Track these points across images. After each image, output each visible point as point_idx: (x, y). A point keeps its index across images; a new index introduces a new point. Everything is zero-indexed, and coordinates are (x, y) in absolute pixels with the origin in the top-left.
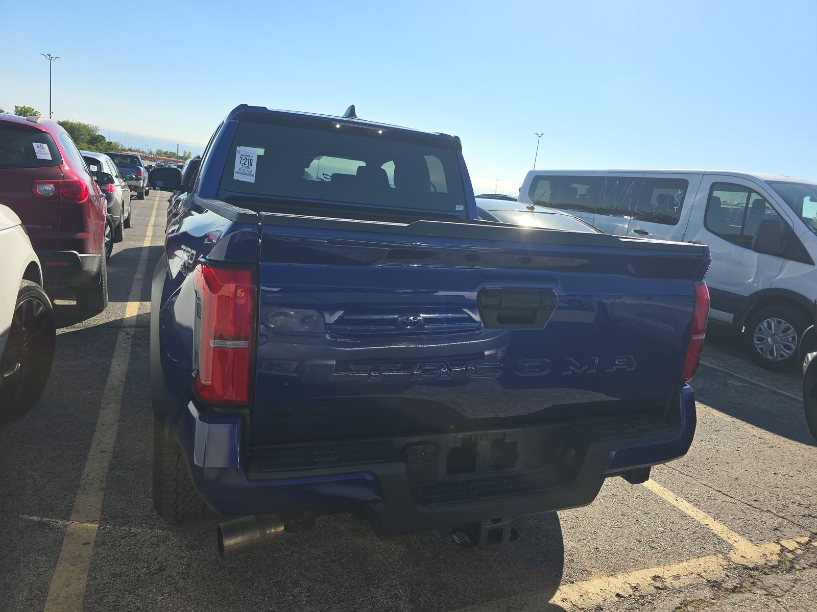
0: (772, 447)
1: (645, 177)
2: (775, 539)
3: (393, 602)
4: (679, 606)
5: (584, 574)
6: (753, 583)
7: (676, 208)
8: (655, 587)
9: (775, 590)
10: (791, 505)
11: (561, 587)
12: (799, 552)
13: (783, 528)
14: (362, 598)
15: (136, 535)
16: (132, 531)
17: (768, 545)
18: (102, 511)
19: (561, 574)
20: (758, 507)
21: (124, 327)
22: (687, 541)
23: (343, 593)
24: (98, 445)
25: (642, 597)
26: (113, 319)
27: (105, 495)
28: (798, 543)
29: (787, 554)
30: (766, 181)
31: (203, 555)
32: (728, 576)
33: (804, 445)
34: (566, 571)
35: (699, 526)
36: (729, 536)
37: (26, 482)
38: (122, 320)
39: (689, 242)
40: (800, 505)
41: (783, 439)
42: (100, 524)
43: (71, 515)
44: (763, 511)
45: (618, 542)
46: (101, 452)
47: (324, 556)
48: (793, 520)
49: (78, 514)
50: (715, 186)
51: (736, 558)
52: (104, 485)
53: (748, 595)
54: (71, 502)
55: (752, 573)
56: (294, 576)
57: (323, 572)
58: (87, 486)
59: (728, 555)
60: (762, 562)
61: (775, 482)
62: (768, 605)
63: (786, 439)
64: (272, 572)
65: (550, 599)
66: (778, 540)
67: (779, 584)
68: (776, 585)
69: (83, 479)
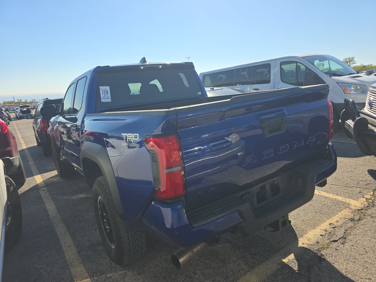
0: (340, 162)
1: (252, 66)
2: (362, 196)
3: (239, 267)
4: (345, 232)
5: (304, 232)
6: (364, 215)
7: (268, 76)
8: (332, 228)
9: (373, 215)
10: (359, 182)
11: (299, 239)
12: (373, 198)
13: (362, 191)
14: (226, 270)
15: (110, 277)
16: (107, 276)
17: (361, 199)
18: (87, 272)
19: (296, 235)
20: (349, 186)
21: (40, 188)
22: (333, 207)
23: (217, 270)
24: (65, 244)
25: (330, 233)
26: (32, 186)
27: (84, 265)
28: (370, 195)
29: (369, 200)
30: (302, 57)
31: (147, 276)
32: (354, 215)
33: (351, 158)
34: (297, 233)
35: (333, 200)
36: (346, 200)
37: (41, 271)
38: (37, 185)
39: (277, 89)
40: (362, 181)
41: (342, 158)
42: (90, 278)
43: (73, 279)
44: (352, 187)
45: (309, 215)
46: (69, 247)
47: (199, 258)
48: (364, 187)
49: (77, 277)
50: (282, 63)
51: (353, 208)
52: (80, 261)
53: (365, 220)
54: (70, 273)
55: (362, 211)
56: (192, 271)
57: (203, 265)
58: (72, 264)
59: (350, 207)
60: (363, 206)
61: (349, 175)
62: (374, 221)
63: (343, 158)
64: (182, 272)
65: (298, 245)
66: (363, 196)
67: (373, 212)
68: (372, 213)
69: (69, 261)
